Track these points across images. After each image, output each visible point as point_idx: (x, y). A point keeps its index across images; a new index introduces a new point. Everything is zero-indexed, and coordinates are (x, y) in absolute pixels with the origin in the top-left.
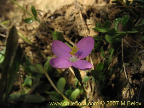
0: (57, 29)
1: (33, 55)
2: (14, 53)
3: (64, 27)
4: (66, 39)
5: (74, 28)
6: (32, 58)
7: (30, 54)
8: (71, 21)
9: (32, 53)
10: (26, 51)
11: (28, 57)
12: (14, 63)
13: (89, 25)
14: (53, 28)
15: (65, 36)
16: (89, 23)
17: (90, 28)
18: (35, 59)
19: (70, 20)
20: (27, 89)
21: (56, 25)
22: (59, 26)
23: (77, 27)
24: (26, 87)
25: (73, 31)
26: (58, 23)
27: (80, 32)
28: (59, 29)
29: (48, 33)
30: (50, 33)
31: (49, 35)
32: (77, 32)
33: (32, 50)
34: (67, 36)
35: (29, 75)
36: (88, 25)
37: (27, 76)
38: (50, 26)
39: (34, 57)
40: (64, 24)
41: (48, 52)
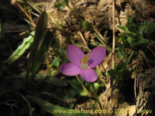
0: (88, 18)
1: (62, 38)
2: (43, 38)
3: (95, 17)
4: (95, 30)
5: (104, 19)
6: (61, 42)
7: (59, 37)
8: (104, 12)
9: (62, 36)
10: (56, 34)
11: (58, 40)
12: (42, 47)
13: (122, 18)
14: (83, 16)
15: (94, 27)
16: (122, 16)
17: (122, 21)
18: (64, 43)
19: (103, 10)
20: (53, 70)
21: (86, 14)
22: (89, 16)
23: (108, 19)
24: (53, 68)
25: (103, 23)
26: (89, 12)
27: (110, 24)
28: (89, 19)
29: (78, 21)
30: (80, 21)
31: (79, 22)
32: (108, 24)
33: (62, 34)
34: (97, 27)
35: (57, 57)
36: (120, 18)
37: (55, 57)
38: (81, 15)
39: (63, 42)
40: (95, 14)
41: (78, 38)
